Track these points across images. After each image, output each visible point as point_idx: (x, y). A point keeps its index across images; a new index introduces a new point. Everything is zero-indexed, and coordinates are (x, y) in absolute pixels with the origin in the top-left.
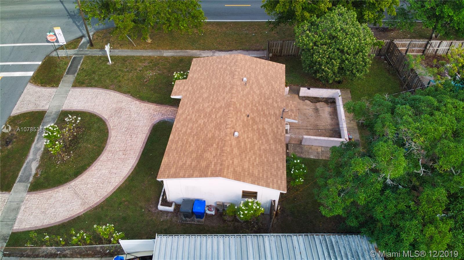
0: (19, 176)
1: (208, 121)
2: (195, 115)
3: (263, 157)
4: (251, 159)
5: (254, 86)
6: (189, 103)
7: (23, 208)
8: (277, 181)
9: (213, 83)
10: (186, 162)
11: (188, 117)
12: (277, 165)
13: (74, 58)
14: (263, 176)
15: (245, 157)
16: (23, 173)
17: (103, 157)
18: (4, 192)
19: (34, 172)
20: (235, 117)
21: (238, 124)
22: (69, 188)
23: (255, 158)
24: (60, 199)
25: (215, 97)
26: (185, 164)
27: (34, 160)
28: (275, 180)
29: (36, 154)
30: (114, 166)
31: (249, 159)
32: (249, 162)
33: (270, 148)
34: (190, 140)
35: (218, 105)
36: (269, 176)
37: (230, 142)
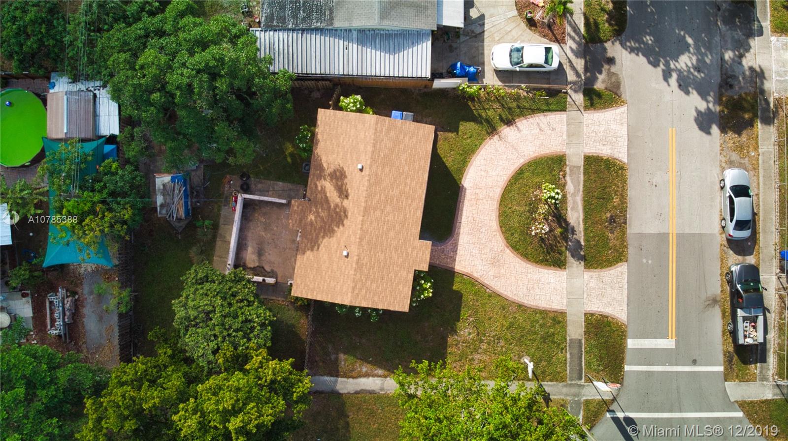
0: (582, 174)
1: (389, 191)
2: (402, 203)
3: (335, 144)
4: (347, 139)
5: (335, 246)
6: (410, 226)
7: (565, 137)
8: (325, 119)
9: (383, 255)
10: (409, 141)
11: (410, 202)
12: (323, 137)
13: (580, 379)
14: (338, 123)
15: (353, 141)
16: (579, 177)
17: (498, 192)
18: (591, 155)
19: (568, 178)
20: (360, 192)
21: (358, 182)
22: (525, 155)
23: (343, 142)
24: (530, 144)
25: (381, 229)
26: (411, 138)
27: (574, 195)
28: (327, 120)
29: (574, 202)
30: (485, 180)
31: (349, 140)
32: (350, 136)
33: (328, 156)
34: (406, 168)
35: (378, 213)
36: (332, 123)
37: (367, 158)
